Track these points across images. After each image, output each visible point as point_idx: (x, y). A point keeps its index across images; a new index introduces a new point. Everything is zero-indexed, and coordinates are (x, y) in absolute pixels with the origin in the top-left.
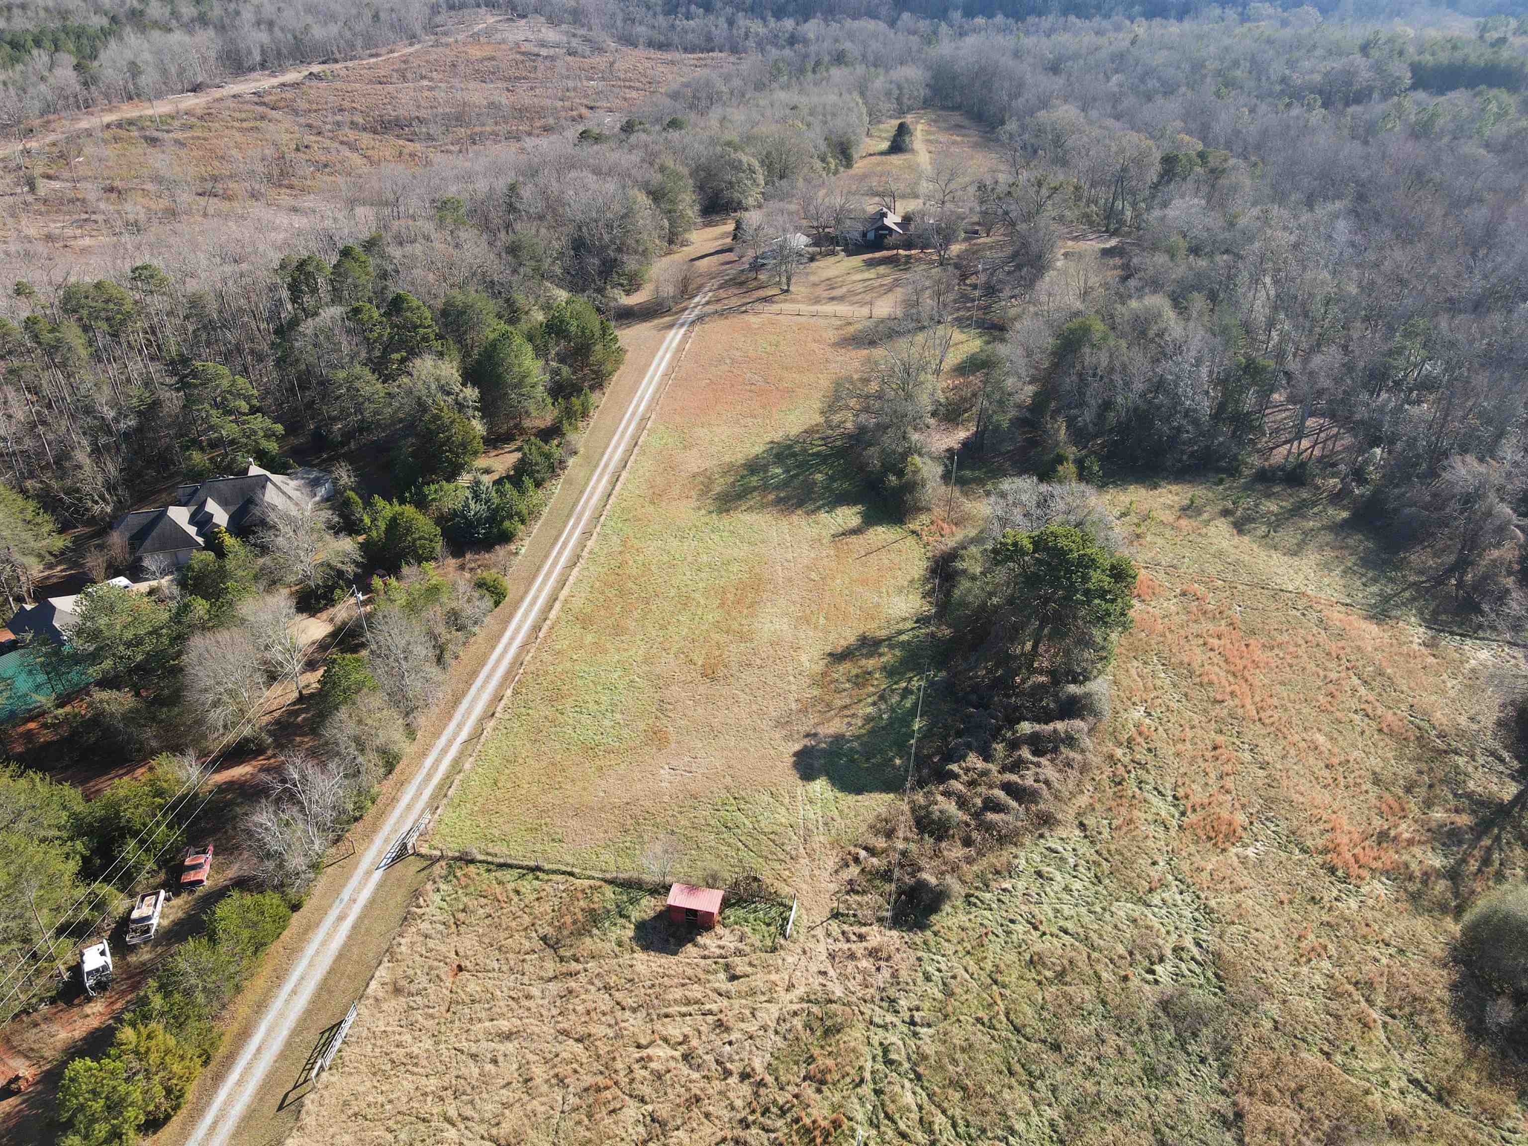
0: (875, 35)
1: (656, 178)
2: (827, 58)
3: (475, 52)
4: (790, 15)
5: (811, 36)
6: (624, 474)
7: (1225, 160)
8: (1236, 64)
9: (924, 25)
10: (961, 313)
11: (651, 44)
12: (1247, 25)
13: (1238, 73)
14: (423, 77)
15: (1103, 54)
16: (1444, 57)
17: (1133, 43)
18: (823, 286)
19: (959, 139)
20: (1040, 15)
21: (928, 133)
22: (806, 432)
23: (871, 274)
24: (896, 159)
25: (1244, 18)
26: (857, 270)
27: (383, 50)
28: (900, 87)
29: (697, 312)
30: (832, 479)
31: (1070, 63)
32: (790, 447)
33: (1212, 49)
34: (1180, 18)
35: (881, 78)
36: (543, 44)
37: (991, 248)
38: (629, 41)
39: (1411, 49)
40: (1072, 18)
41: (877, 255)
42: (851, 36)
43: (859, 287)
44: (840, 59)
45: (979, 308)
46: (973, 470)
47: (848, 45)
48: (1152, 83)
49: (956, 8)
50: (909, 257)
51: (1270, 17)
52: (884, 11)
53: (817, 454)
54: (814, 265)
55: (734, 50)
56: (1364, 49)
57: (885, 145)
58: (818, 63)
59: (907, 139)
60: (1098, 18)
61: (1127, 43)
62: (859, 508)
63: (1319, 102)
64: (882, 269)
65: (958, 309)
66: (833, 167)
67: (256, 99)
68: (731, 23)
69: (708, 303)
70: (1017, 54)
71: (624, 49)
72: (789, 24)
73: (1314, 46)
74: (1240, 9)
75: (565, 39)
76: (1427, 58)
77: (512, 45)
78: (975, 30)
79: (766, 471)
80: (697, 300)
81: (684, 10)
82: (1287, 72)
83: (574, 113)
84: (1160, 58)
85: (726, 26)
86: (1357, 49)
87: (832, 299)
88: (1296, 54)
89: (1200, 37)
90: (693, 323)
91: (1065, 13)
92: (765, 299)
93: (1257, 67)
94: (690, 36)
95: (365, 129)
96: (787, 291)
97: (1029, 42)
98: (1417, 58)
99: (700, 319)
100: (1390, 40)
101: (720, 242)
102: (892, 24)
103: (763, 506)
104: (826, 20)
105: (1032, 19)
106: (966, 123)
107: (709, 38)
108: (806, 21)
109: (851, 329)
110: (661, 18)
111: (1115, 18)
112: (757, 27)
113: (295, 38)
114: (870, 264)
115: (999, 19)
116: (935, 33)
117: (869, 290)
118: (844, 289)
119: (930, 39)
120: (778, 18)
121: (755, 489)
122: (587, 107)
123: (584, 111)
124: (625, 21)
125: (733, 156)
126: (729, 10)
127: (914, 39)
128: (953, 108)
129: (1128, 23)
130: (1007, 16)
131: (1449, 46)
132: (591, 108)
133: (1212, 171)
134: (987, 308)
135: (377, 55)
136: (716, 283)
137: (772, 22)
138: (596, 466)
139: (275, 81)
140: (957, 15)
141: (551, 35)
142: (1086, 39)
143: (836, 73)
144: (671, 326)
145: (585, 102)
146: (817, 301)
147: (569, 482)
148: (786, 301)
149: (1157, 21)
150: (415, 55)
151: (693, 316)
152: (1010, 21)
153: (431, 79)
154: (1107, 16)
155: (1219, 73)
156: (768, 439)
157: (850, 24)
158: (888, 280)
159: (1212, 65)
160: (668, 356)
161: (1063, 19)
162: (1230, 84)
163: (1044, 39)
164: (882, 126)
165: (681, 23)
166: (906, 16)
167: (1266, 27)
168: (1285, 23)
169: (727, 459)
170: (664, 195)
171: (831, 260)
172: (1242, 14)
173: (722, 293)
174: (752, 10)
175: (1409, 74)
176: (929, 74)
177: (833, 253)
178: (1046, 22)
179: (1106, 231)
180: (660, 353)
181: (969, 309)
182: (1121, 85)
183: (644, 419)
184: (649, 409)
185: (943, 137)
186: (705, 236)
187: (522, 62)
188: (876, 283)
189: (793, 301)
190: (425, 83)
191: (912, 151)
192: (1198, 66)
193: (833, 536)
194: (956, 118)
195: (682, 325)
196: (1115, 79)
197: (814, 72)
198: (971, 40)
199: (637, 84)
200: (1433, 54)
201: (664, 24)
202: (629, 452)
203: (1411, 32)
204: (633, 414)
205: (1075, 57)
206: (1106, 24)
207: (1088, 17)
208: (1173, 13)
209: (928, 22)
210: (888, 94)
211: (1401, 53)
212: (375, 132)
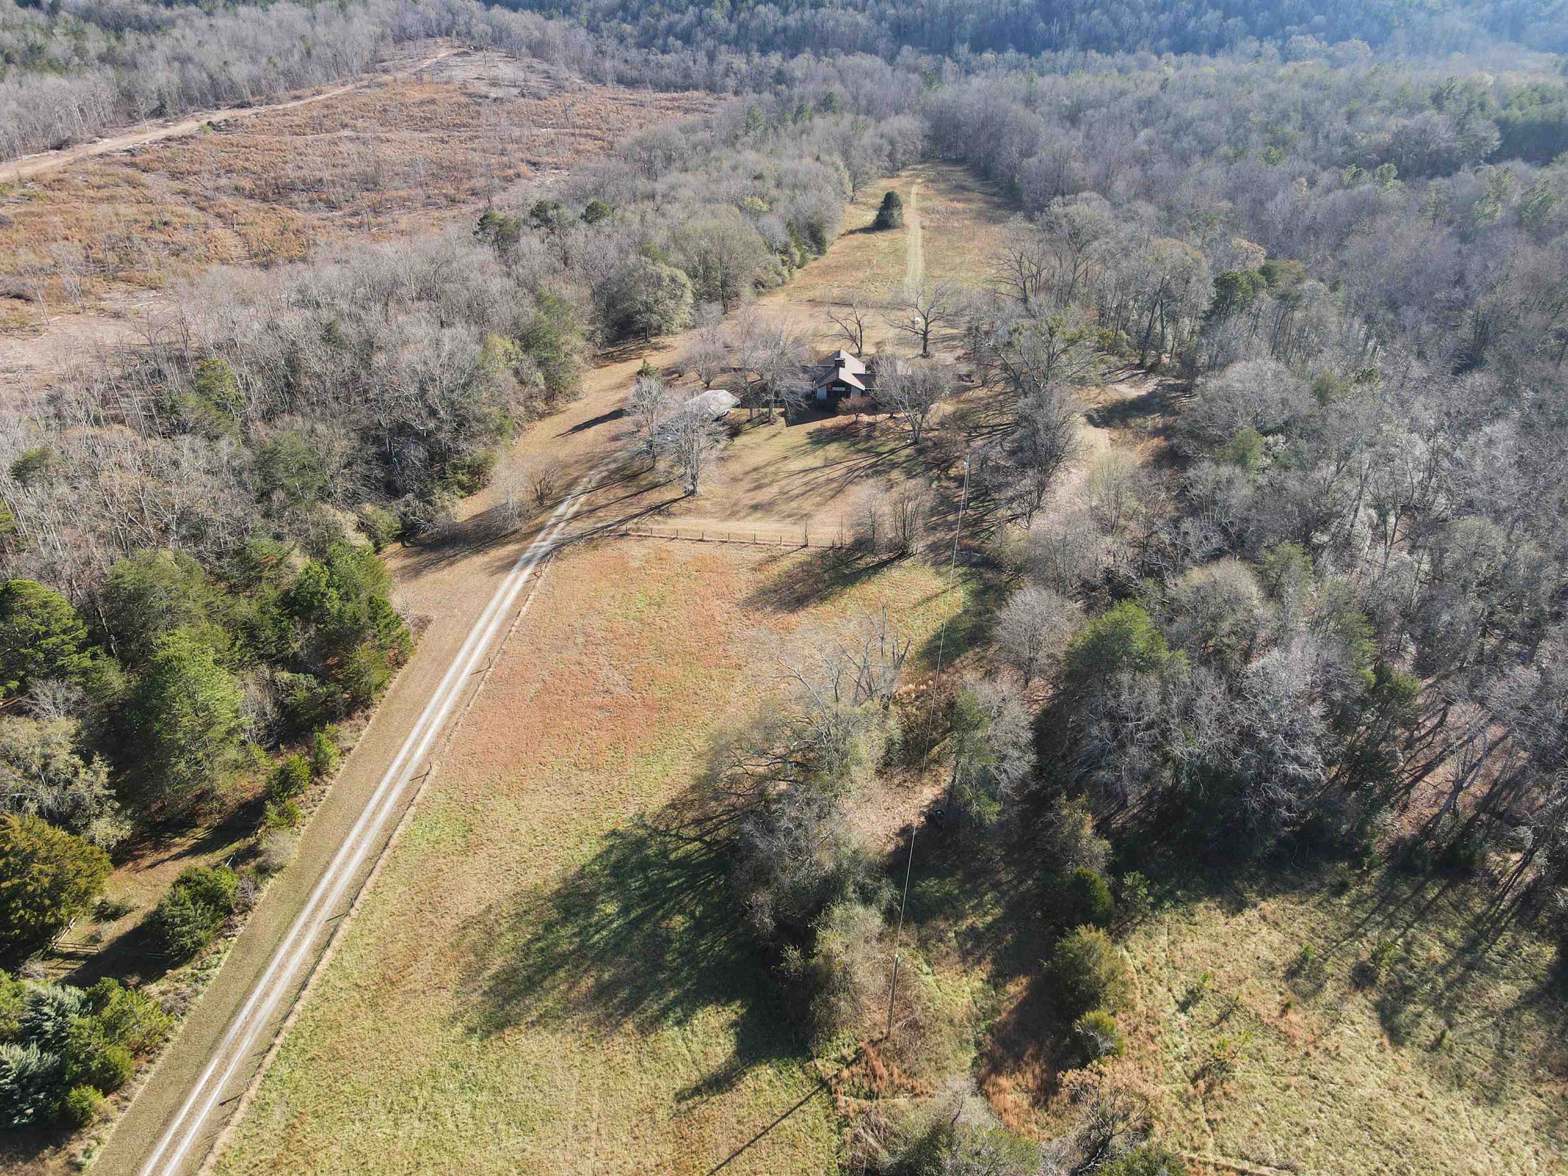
0: (868, 74)
1: (530, 313)
2: (812, 104)
3: (415, 94)
4: (777, 48)
5: (798, 74)
6: (346, 925)
7: (1299, 280)
8: (1285, 116)
9: (926, 62)
10: (939, 535)
11: (621, 80)
12: (1292, 65)
13: (1289, 129)
14: (344, 126)
15: (1127, 102)
16: (1535, 112)
17: (1163, 87)
18: (746, 484)
19: (960, 206)
20: (1056, 50)
21: (924, 197)
22: (673, 806)
23: (814, 460)
24: (881, 239)
25: (1286, 56)
26: (798, 452)
27: (308, 92)
28: (892, 143)
29: (555, 535)
30: (698, 928)
31: (1090, 112)
32: (641, 844)
33: (1255, 96)
34: (1213, 53)
35: (871, 132)
36: (494, 83)
37: (987, 407)
38: (595, 77)
39: (1493, 102)
40: (1093, 53)
41: (829, 423)
42: (842, 76)
43: (797, 485)
44: (827, 104)
45: (966, 525)
46: (941, 876)
47: (837, 88)
48: (1187, 142)
49: (963, 42)
50: (871, 425)
51: (1314, 53)
52: (882, 44)
53: (683, 863)
54: (739, 441)
55: (711, 88)
56: (1437, 100)
57: (870, 217)
58: (800, 110)
59: (896, 213)
60: (1120, 54)
61: (1156, 88)
62: (732, 1012)
63: (1395, 173)
64: (833, 450)
65: (933, 529)
66: (797, 259)
67: (128, 159)
68: (711, 57)
69: (576, 516)
70: (1029, 101)
71: (589, 86)
72: (775, 59)
73: (1377, 96)
74: (1280, 42)
75: (521, 75)
76: (1515, 113)
77: (457, 84)
78: (984, 67)
79: (591, 910)
80: (561, 509)
81: (661, 42)
82: (1349, 130)
83: (511, 172)
84: (1195, 108)
85: (705, 60)
86: (1428, 102)
87: (755, 508)
88: (1356, 105)
89: (1237, 80)
90: (545, 558)
91: (1084, 46)
92: (658, 509)
93: (1310, 122)
94: (667, 72)
95: (251, 197)
96: (692, 493)
97: (1044, 83)
98: (1503, 113)
99: (558, 547)
100: (1466, 88)
101: (621, 394)
102: (891, 59)
103: (569, 1008)
104: (817, 55)
105: (1046, 54)
106: (970, 182)
107: (687, 76)
108: (793, 56)
109: (775, 570)
110: (634, 52)
111: (1141, 54)
112: (739, 62)
113: (211, 77)
114: (820, 439)
115: (1011, 54)
116: (938, 70)
117: (811, 489)
118: (774, 489)
119: (932, 78)
120: (764, 52)
121: (564, 958)
122: (529, 162)
123: (524, 168)
124: (595, 54)
125: (651, 268)
126: (710, 43)
127: (915, 77)
128: (958, 162)
129: (1154, 58)
130: (1019, 50)
131: (1537, 96)
132: (534, 164)
133: (1283, 297)
134: (975, 525)
135: (298, 98)
136: (596, 476)
137: (756, 58)
138: (303, 903)
139: (163, 133)
140: (963, 50)
141: (507, 70)
142: (1109, 82)
143: (821, 123)
144: (509, 565)
145: (529, 156)
146: (733, 513)
147: (246, 945)
148: (689, 511)
149: (1187, 58)
150: (342, 99)
151: (547, 545)
152: (1023, 56)
153: (354, 128)
154: (1131, 51)
155: (1266, 128)
156: (608, 827)
157: (844, 60)
158: (837, 472)
159: (1256, 117)
160: (492, 628)
161: (1081, 54)
162: (1280, 142)
163: (1062, 80)
164: (869, 190)
165: (657, 57)
166: (906, 49)
167: (1311, 68)
168: (1336, 64)
169: (531, 879)
170: (537, 339)
171: (765, 431)
172: (1281, 49)
173: (601, 498)
174: (736, 44)
175: (1497, 135)
176: (927, 124)
177: (767, 420)
178: (1065, 57)
179: (1140, 366)
180: (480, 625)
181: (950, 527)
182: (1150, 142)
183: (420, 777)
184: (427, 759)
185: (940, 203)
186: (606, 383)
187: (467, 105)
188: (821, 476)
189: (700, 512)
190: (347, 133)
191: (903, 226)
192: (1240, 117)
193: (680, 1097)
194: (959, 175)
195: (528, 562)
196: (1143, 134)
197: (795, 122)
198: (976, 82)
199: (597, 132)
200: (1521, 109)
201: (639, 58)
202: (372, 860)
203: (1489, 79)
204: (403, 766)
205: (1096, 104)
206: (1131, 60)
207: (1110, 51)
208: (1205, 47)
209: (930, 58)
210: (878, 150)
211: (1482, 106)
212: (265, 199)
